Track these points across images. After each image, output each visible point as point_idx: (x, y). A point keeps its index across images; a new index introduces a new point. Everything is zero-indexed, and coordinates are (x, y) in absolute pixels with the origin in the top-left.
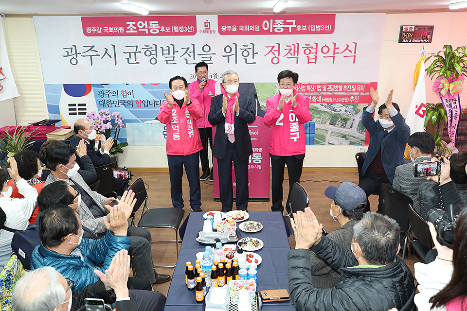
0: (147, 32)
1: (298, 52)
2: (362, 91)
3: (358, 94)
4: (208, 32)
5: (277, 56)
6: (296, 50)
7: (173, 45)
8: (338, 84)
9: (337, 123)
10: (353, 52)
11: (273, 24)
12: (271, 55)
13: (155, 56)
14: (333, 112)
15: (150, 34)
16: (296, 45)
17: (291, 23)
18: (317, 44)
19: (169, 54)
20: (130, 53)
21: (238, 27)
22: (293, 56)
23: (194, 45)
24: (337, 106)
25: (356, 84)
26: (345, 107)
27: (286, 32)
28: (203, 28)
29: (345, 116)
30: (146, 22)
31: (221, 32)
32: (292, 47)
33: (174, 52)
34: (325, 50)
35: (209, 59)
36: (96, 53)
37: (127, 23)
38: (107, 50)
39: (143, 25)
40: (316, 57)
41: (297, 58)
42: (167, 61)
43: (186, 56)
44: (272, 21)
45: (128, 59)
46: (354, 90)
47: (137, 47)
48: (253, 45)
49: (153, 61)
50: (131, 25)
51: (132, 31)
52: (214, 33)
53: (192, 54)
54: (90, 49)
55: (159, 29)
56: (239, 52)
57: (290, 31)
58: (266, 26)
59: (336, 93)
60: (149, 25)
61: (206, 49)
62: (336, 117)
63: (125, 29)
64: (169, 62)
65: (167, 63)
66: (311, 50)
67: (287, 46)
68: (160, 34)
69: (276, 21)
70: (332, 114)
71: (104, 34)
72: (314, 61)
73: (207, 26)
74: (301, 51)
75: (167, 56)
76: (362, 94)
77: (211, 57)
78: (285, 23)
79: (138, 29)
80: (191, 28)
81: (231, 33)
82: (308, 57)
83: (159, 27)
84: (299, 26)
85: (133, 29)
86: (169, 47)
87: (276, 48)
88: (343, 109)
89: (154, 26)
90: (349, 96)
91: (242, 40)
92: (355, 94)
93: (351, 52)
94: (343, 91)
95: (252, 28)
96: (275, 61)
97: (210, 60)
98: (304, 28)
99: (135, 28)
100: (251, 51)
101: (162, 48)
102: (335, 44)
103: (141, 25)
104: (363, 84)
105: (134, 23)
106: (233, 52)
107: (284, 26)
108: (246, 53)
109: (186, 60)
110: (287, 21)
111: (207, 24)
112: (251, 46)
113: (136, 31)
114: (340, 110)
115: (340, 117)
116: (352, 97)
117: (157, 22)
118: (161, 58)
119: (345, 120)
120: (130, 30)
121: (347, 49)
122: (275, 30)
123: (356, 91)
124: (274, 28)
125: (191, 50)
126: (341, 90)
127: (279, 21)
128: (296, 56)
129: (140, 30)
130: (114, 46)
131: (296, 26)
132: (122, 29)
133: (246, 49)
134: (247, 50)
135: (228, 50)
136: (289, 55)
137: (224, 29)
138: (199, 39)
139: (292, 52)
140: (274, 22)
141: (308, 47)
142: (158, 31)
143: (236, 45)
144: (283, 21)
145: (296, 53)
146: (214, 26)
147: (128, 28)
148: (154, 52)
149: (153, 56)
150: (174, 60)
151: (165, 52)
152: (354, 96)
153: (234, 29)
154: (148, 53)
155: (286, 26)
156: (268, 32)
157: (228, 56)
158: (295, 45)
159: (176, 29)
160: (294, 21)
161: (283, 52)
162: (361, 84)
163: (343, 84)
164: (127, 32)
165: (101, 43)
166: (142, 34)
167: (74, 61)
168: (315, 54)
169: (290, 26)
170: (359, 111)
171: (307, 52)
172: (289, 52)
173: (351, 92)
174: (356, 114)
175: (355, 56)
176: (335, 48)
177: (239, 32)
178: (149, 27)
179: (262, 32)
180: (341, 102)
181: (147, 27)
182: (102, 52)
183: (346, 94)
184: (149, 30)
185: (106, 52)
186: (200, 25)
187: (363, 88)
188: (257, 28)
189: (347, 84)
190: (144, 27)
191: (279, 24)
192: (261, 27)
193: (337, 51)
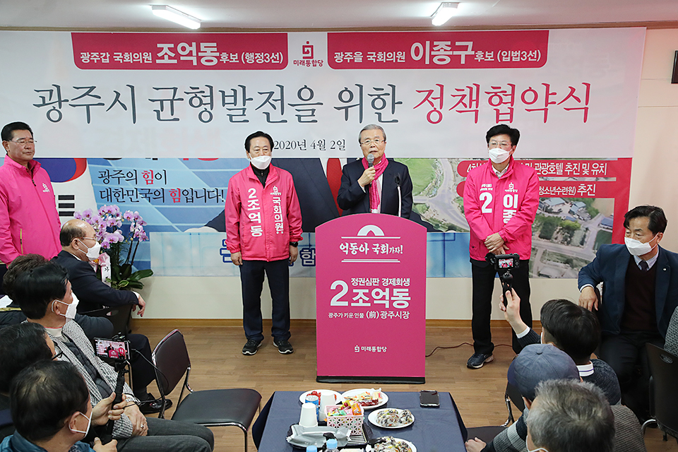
0: (195, 63)
1: (477, 100)
2: (601, 175)
3: (593, 179)
4: (308, 64)
5: (438, 109)
6: (474, 98)
7: (244, 88)
8: (555, 161)
9: (555, 235)
10: (583, 100)
11: (431, 50)
12: (427, 107)
13: (208, 107)
14: (547, 215)
15: (200, 67)
16: (475, 88)
17: (465, 48)
18: (513, 86)
19: (235, 103)
20: (162, 101)
21: (365, 55)
22: (468, 109)
23: (282, 87)
24: (554, 203)
25: (591, 162)
26: (569, 205)
27: (455, 63)
28: (300, 56)
29: (569, 222)
30: (194, 44)
31: (333, 64)
32: (467, 92)
33: (244, 100)
34: (530, 97)
35: (310, 113)
36: (97, 101)
37: (159, 46)
38: (118, 95)
39: (188, 49)
40: (512, 110)
41: (477, 112)
42: (231, 116)
43: (267, 107)
44: (428, 43)
45: (158, 112)
46: (586, 172)
47: (175, 89)
48: (394, 87)
49: (206, 116)
50: (166, 50)
51: (166, 61)
52: (321, 65)
53: (278, 104)
54: (87, 94)
55: (218, 58)
56: (367, 101)
57: (463, 62)
58: (417, 53)
59: (551, 179)
60: (198, 50)
61: (306, 94)
62: (551, 225)
63: (155, 57)
64: (234, 119)
65: (231, 121)
66: (503, 97)
67: (457, 90)
68: (220, 66)
69: (435, 43)
70: (544, 218)
71: (114, 65)
72: (508, 117)
73: (308, 52)
74: (484, 99)
75: (232, 106)
76: (602, 179)
77: (313, 111)
78: (454, 48)
79: (178, 56)
80: (276, 57)
81: (352, 65)
82: (498, 111)
83: (218, 54)
84: (480, 53)
85: (170, 58)
86: (235, 91)
87: (436, 93)
88: (566, 208)
89: (209, 51)
90: (577, 184)
91: (372, 79)
92: (587, 179)
93: (580, 102)
94: (565, 174)
95: (391, 56)
96: (435, 117)
97: (313, 115)
98: (490, 57)
99: (173, 55)
100: (389, 99)
101: (223, 92)
102: (548, 86)
103: (184, 49)
104: (604, 162)
105: (172, 46)
106: (356, 100)
107: (451, 53)
108: (379, 103)
109: (268, 114)
110: (457, 44)
111: (308, 49)
112: (389, 90)
113: (175, 61)
114: (560, 211)
115: (559, 223)
116: (582, 187)
117: (215, 44)
118: (220, 111)
119: (570, 230)
120: (162, 58)
121: (571, 94)
122: (435, 60)
123: (591, 175)
124: (432, 57)
125: (277, 96)
126: (560, 172)
127: (442, 44)
128: (474, 107)
129: (182, 58)
130: (132, 88)
131: (473, 53)
132: (148, 57)
133: (379, 96)
134: (381, 97)
135: (346, 96)
136: (461, 107)
137: (339, 57)
138: (292, 77)
139: (466, 100)
140: (432, 46)
141: (496, 92)
142: (215, 61)
143: (361, 87)
144: (449, 43)
145: (474, 103)
146: (321, 52)
147: (159, 55)
148: (207, 100)
149: (206, 106)
150: (244, 115)
151: (228, 100)
152: (586, 183)
153: (358, 58)
154: (196, 102)
155: (456, 53)
156: (421, 65)
157: (346, 108)
158: (471, 89)
159: (250, 57)
160: (470, 44)
161: (449, 101)
162: (600, 162)
163: (565, 162)
164: (158, 61)
165: (108, 81)
166: (187, 65)
167: (54, 115)
168: (509, 105)
169: (463, 54)
170: (597, 213)
171: (496, 100)
172: (461, 101)
173: (581, 176)
174: (592, 217)
175: (586, 109)
176: (547, 94)
177: (366, 65)
178: (200, 54)
179: (410, 64)
180: (561, 196)
181: (194, 54)
182: (108, 99)
183: (571, 179)
184: (199, 58)
185: (117, 99)
186: (295, 51)
187: (603, 169)
188: (401, 56)
189: (572, 161)
190: (190, 54)
191: (443, 50)
192: (408, 56)
193: (551, 99)
